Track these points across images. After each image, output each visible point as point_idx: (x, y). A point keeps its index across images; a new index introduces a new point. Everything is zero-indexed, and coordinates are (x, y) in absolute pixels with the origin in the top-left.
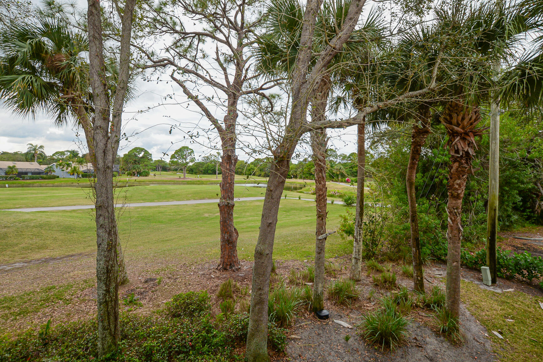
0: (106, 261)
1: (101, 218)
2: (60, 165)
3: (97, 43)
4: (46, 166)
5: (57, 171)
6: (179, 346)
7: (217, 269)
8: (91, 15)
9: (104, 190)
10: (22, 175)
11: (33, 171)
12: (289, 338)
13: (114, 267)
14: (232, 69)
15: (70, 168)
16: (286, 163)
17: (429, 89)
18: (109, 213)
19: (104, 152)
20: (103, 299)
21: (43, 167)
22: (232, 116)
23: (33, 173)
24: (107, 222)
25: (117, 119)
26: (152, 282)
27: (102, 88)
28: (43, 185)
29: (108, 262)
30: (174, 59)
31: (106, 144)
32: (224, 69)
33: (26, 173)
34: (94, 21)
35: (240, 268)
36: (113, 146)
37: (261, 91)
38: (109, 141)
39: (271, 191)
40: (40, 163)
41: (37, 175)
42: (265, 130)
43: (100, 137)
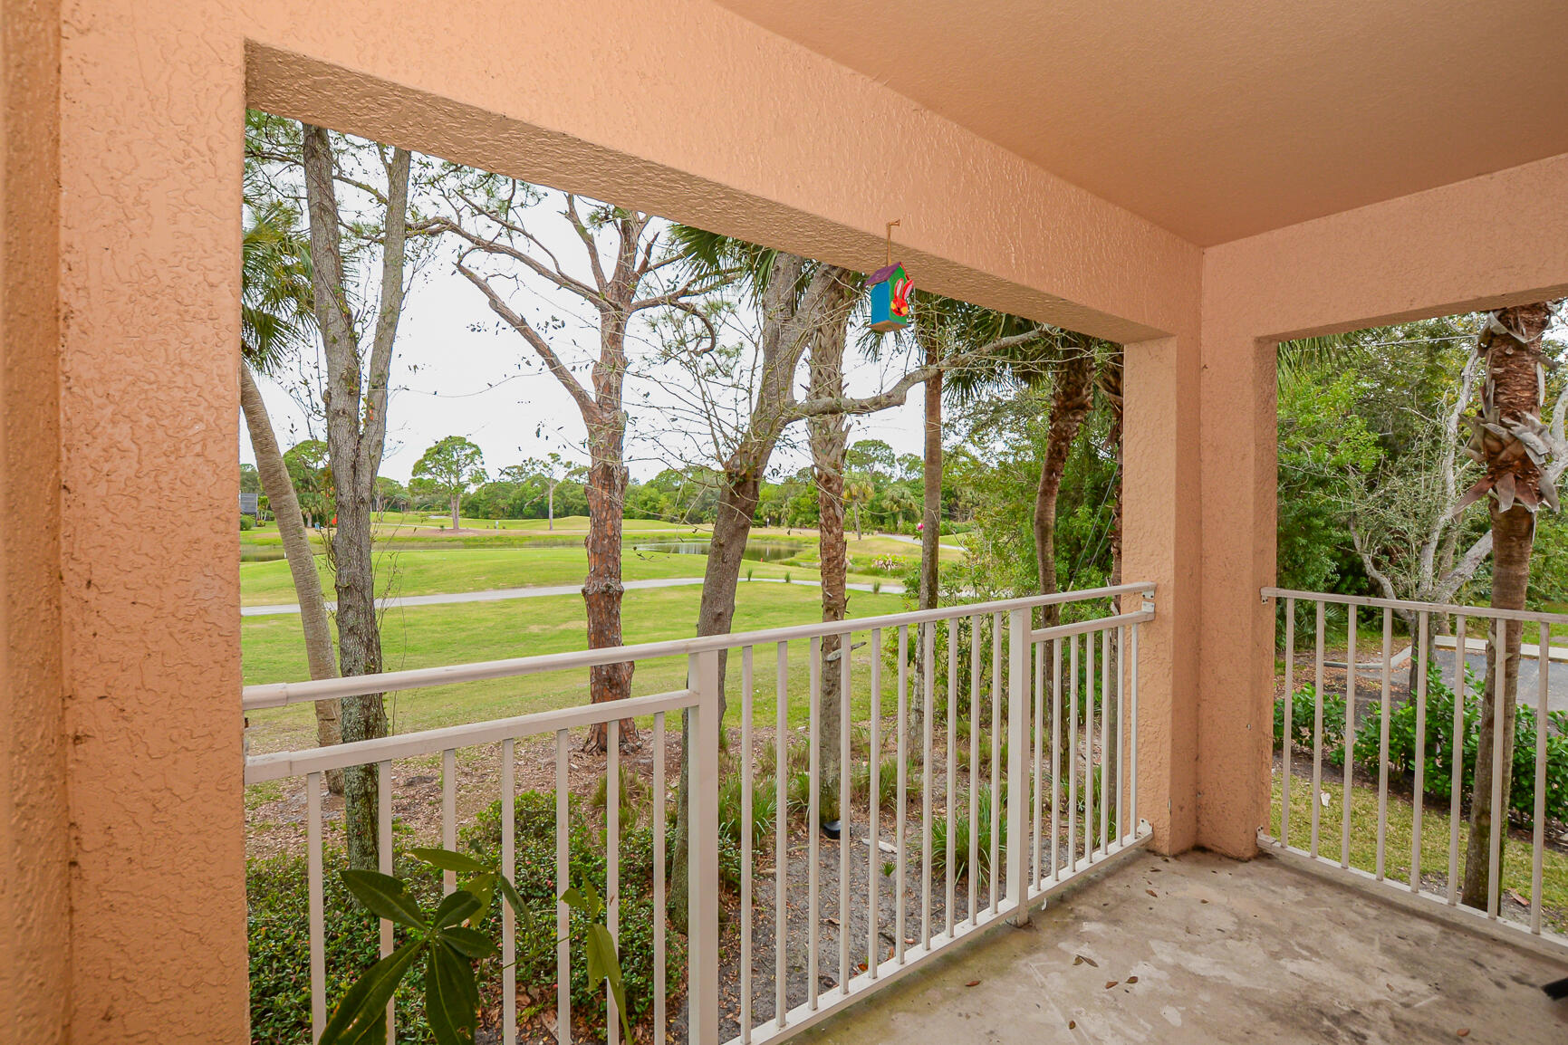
0: (364, 706)
1: (350, 613)
3: (328, 220)
6: (526, 887)
7: (583, 750)
8: (313, 156)
9: (354, 553)
12: (762, 874)
13: (380, 720)
14: (608, 239)
16: (752, 487)
17: (1040, 332)
18: (365, 601)
19: (354, 467)
20: (360, 789)
22: (613, 363)
24: (362, 620)
25: (379, 394)
26: (425, 785)
27: (342, 323)
29: (368, 708)
30: (460, 217)
31: (358, 449)
32: (589, 242)
34: (320, 170)
35: (639, 747)
36: (372, 453)
37: (683, 300)
38: (363, 441)
39: (722, 545)
42: (709, 419)
43: (343, 434)
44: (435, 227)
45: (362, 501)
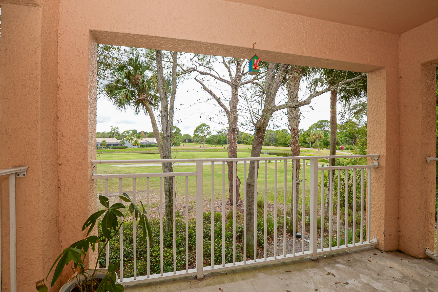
2: (128, 139)
3: (161, 71)
4: (121, 140)
5: (127, 144)
6: (205, 235)
7: (227, 204)
8: (158, 57)
9: (167, 148)
10: (108, 146)
11: (114, 143)
12: (271, 244)
14: (233, 67)
15: (133, 141)
16: (263, 131)
17: (361, 76)
19: (166, 128)
20: (168, 204)
21: (119, 141)
22: (234, 101)
23: (114, 145)
25: (172, 111)
27: (164, 95)
28: (120, 152)
29: (170, 185)
30: (196, 67)
31: (167, 124)
32: (229, 69)
33: (110, 145)
34: (159, 60)
35: (241, 205)
37: (254, 81)
38: (169, 122)
39: (255, 147)
40: (117, 138)
41: (116, 146)
43: (164, 120)
44: (191, 70)
45: (168, 136)
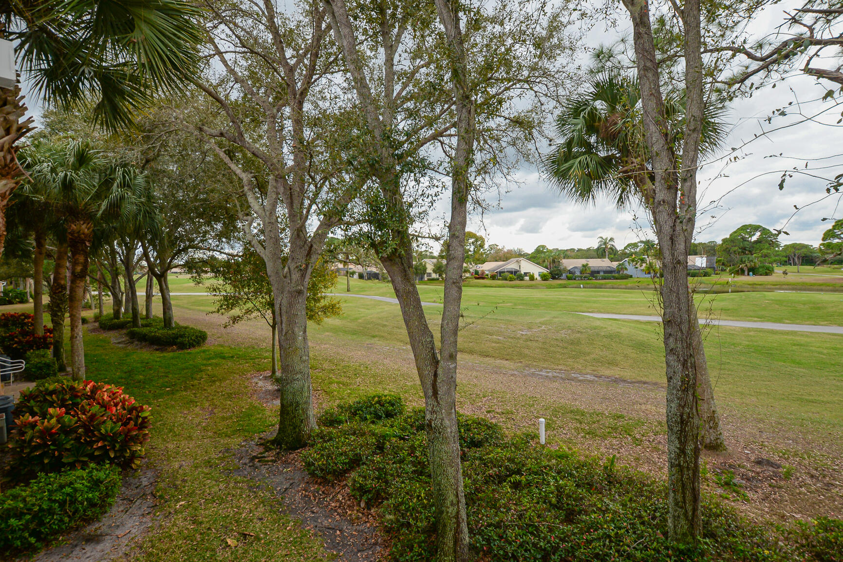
0: (680, 405)
2: (633, 261)
4: (617, 263)
5: (630, 269)
10: (594, 274)
11: (604, 269)
13: (692, 418)
15: (644, 265)
18: (682, 332)
21: (615, 265)
23: (605, 272)
28: (615, 286)
33: (598, 272)
40: (612, 260)
41: (609, 274)
